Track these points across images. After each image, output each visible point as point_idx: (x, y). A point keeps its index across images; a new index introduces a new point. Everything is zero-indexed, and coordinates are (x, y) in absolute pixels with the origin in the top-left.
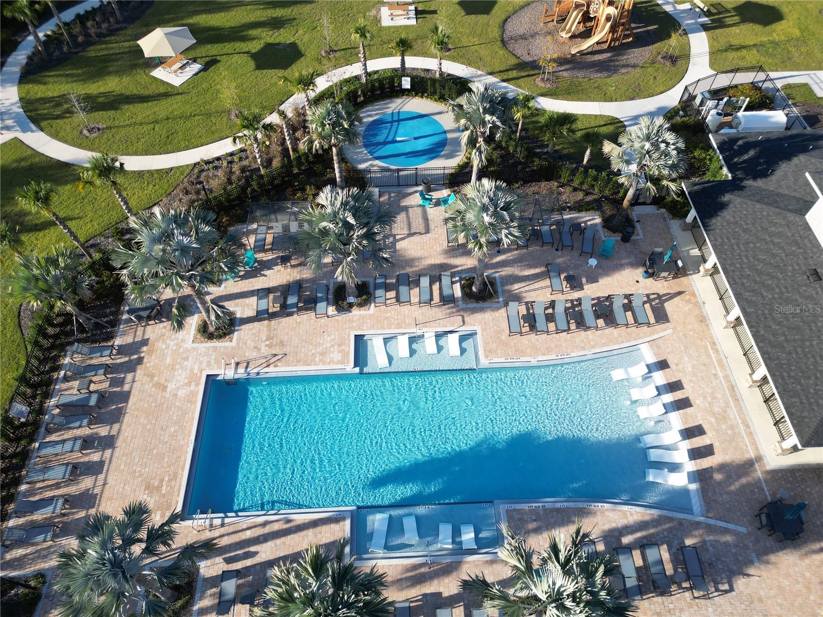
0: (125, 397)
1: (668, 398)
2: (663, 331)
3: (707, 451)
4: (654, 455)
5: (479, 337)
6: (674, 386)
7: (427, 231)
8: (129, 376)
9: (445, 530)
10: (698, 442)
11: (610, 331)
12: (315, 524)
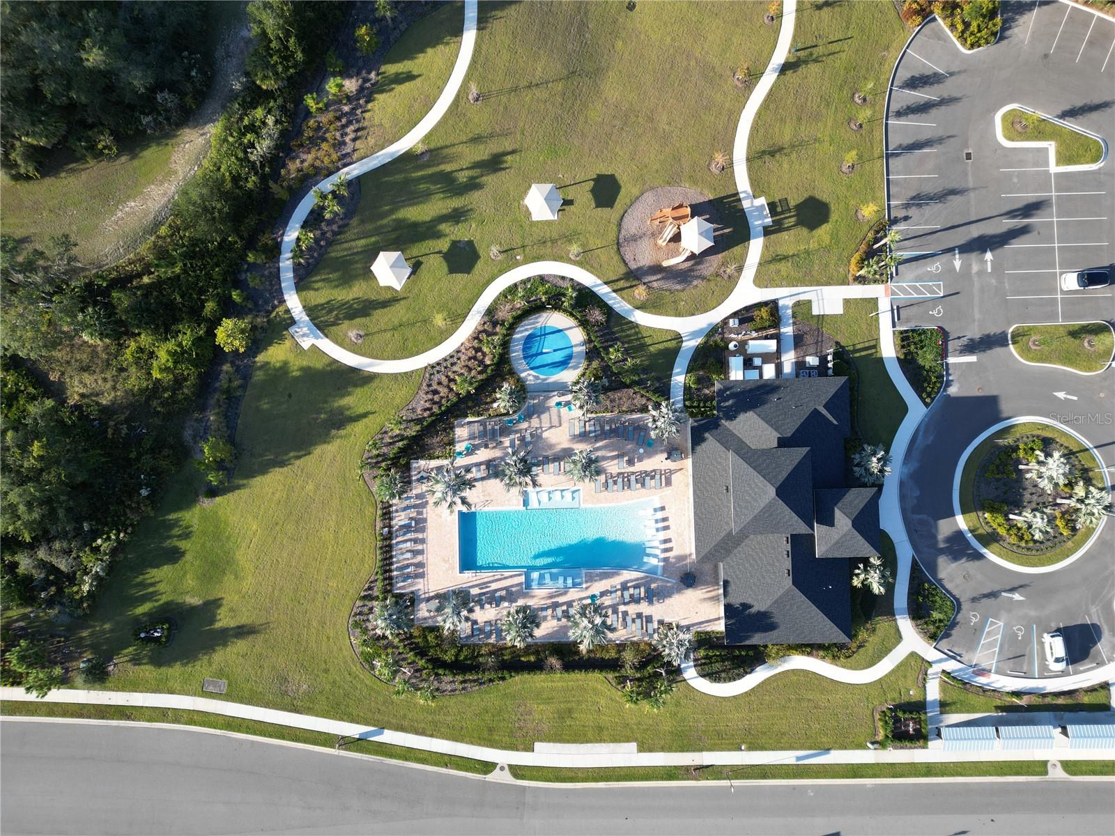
0: (425, 520)
1: (661, 525)
2: (667, 491)
3: (670, 549)
4: (648, 551)
5: (581, 492)
6: (665, 519)
7: (560, 426)
8: (425, 510)
9: (561, 580)
10: (668, 545)
11: (643, 490)
12: (511, 577)
